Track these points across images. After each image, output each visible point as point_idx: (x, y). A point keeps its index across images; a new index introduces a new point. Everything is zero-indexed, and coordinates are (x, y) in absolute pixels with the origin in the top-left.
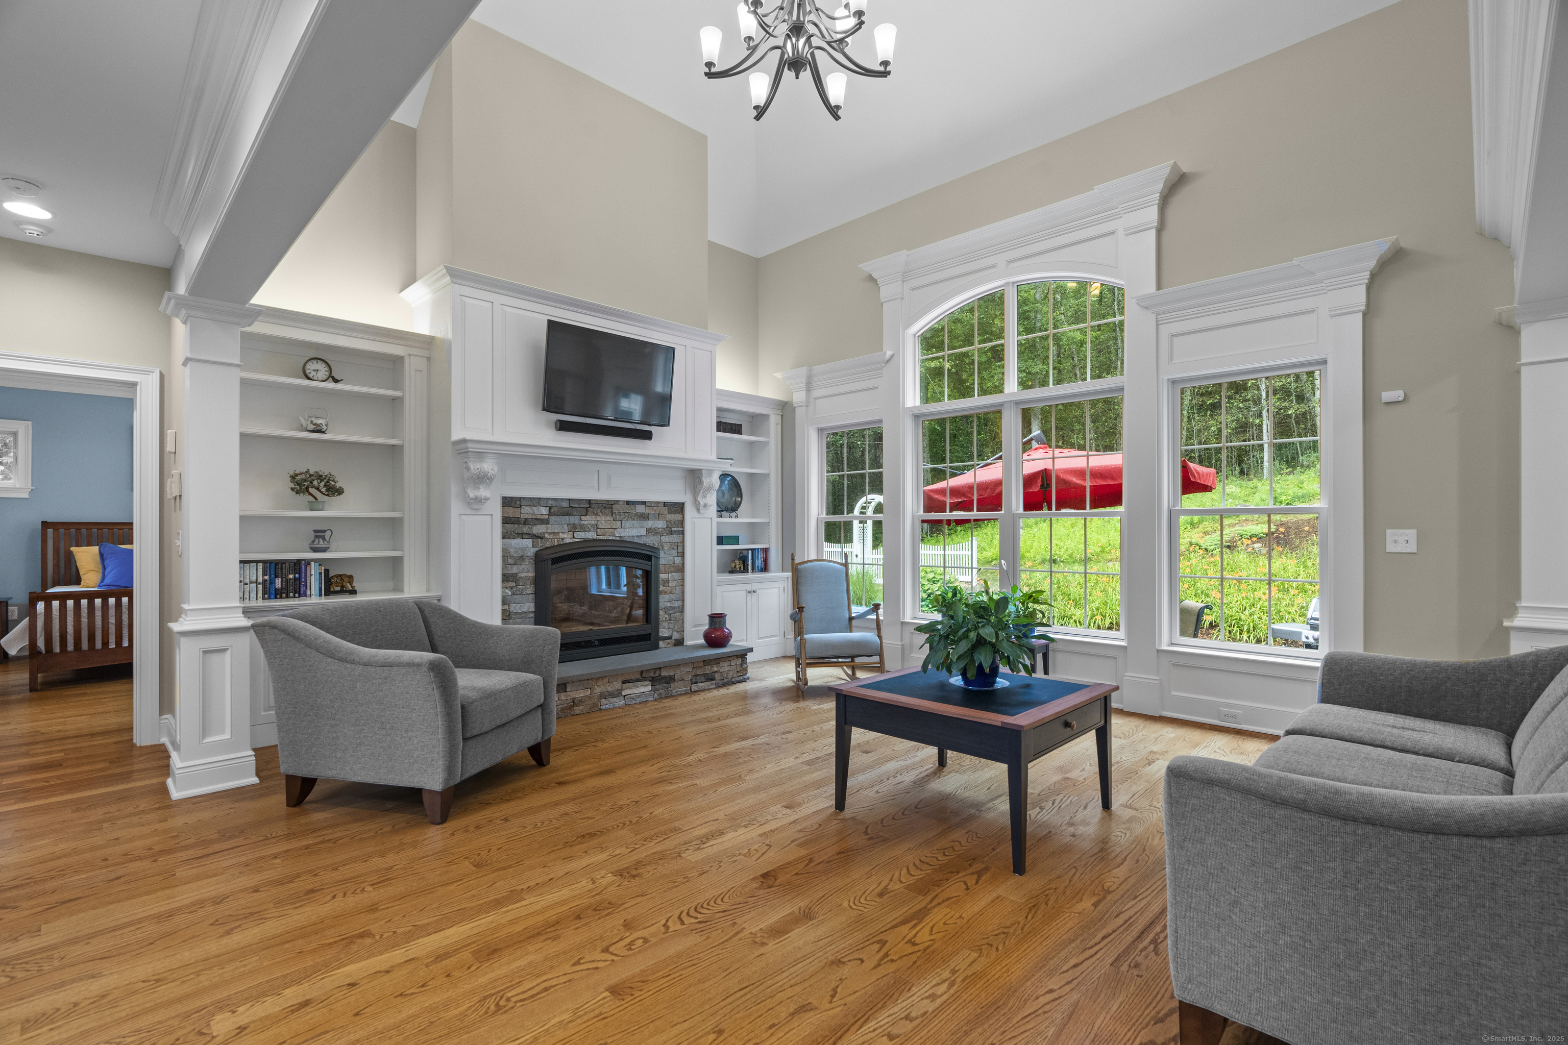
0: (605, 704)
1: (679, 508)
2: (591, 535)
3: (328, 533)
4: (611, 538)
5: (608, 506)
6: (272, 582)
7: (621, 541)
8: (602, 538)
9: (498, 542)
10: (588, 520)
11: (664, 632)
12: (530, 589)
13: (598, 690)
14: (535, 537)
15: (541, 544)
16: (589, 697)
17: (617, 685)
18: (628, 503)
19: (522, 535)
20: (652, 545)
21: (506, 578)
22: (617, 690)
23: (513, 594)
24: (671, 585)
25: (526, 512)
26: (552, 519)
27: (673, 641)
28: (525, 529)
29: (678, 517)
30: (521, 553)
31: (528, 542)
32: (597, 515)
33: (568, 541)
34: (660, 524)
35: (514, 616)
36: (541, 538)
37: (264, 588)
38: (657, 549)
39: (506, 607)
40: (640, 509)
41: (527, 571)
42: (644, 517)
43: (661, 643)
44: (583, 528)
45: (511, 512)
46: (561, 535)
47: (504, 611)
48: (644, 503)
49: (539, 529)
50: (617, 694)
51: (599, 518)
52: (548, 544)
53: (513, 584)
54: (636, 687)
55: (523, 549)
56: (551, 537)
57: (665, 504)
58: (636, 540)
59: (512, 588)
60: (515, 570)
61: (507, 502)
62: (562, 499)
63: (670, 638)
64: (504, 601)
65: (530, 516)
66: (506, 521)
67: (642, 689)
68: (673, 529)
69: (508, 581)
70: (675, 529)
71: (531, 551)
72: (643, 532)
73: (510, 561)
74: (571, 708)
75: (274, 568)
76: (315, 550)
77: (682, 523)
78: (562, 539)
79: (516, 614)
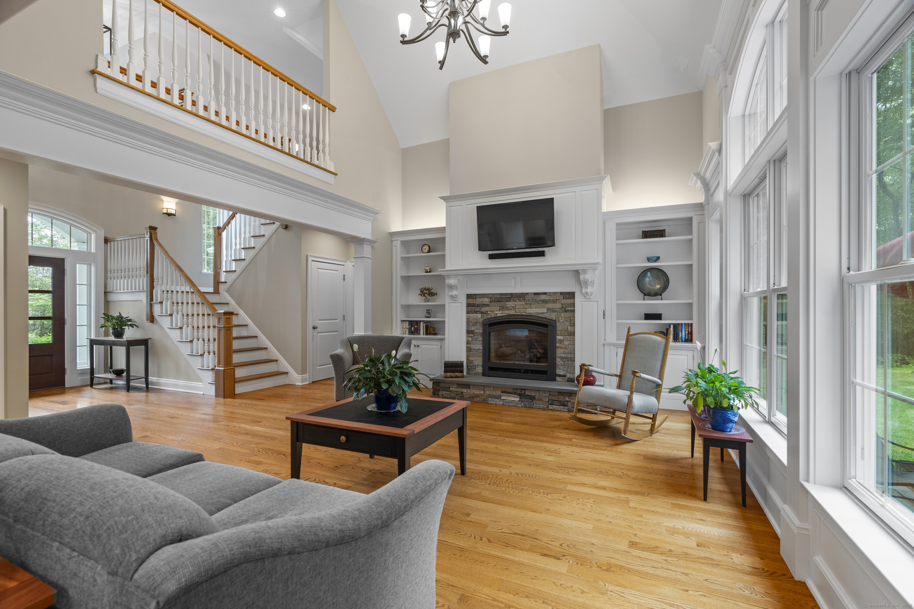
0: (491, 401)
1: (571, 295)
2: (512, 312)
3: (430, 311)
4: (524, 314)
5: (521, 296)
6: (411, 329)
7: (530, 315)
8: (518, 314)
9: (464, 316)
10: (509, 304)
11: (559, 372)
12: (481, 339)
13: (488, 393)
14: (482, 313)
15: (485, 316)
16: (482, 395)
17: (498, 393)
18: (535, 294)
19: (476, 312)
20: (551, 318)
21: (468, 332)
22: (498, 395)
23: (472, 340)
24: (565, 343)
25: (479, 301)
26: (491, 303)
27: (567, 379)
28: (478, 309)
29: (570, 301)
30: (475, 321)
31: (479, 316)
32: (515, 301)
33: (499, 315)
34: (558, 306)
35: (473, 350)
36: (486, 313)
37: (409, 330)
38: (555, 321)
39: (469, 346)
40: (543, 297)
41: (479, 330)
42: (545, 302)
43: (558, 378)
44: (508, 309)
45: (471, 301)
46: (496, 312)
47: (467, 348)
48: (545, 293)
49: (484, 309)
50: (499, 397)
51: (516, 303)
52: (489, 317)
53: (472, 335)
54: (509, 396)
55: (476, 319)
56: (491, 313)
57: (561, 293)
58: (540, 315)
59: (472, 337)
60: (473, 328)
61: (469, 296)
62: (496, 294)
63: (565, 376)
64: (468, 343)
65: (480, 303)
66: (468, 305)
67: (513, 399)
68: (567, 309)
69: (469, 334)
70: (569, 309)
71: (481, 321)
72: (545, 310)
73: (471, 324)
74: (473, 397)
75: (411, 323)
76: (427, 317)
77: (573, 305)
78: (496, 314)
79: (474, 349)
